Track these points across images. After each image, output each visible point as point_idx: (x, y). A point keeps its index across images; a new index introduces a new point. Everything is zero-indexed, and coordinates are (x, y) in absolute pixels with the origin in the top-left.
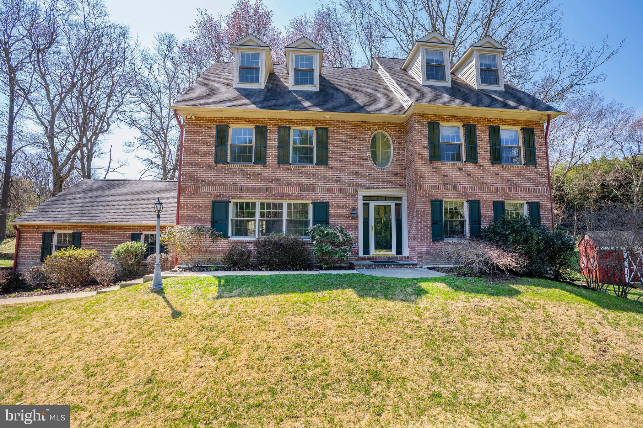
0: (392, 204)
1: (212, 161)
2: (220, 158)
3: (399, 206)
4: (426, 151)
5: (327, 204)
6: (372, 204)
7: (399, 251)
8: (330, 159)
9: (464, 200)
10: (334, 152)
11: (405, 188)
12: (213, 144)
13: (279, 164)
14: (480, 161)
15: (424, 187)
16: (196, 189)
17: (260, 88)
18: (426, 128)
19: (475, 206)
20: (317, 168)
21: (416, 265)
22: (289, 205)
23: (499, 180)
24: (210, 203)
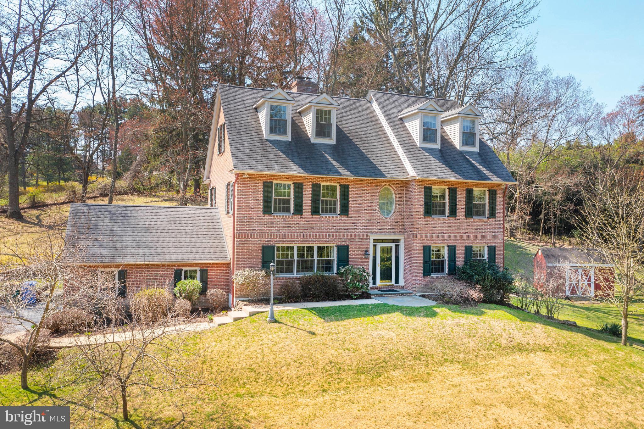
0: (393, 245)
1: (260, 213)
2: (267, 210)
3: (397, 246)
4: (422, 209)
5: (347, 247)
6: (379, 246)
7: (397, 281)
8: (350, 210)
9: (446, 245)
10: (353, 204)
11: (403, 233)
12: (261, 198)
13: (312, 215)
14: (458, 215)
15: (419, 236)
16: (249, 236)
17: (287, 140)
18: (423, 191)
19: (452, 250)
20: (340, 217)
21: (412, 293)
22: (319, 247)
23: (470, 230)
24: (260, 248)
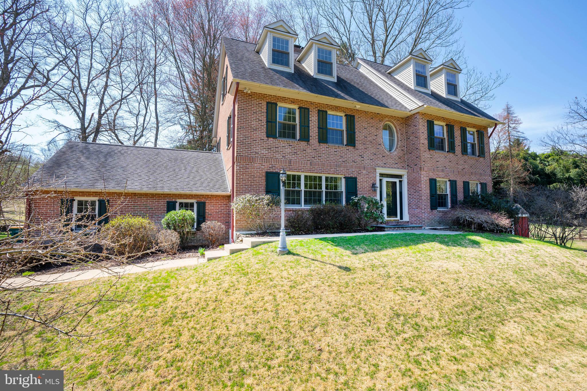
0: (397, 180)
1: (264, 135)
2: (270, 134)
3: (401, 182)
4: (426, 142)
5: (355, 178)
6: (385, 180)
7: (401, 218)
8: (356, 142)
9: (447, 180)
10: (359, 136)
11: (405, 169)
12: (264, 119)
13: (319, 142)
14: (456, 152)
15: (426, 169)
16: (252, 160)
17: (290, 71)
18: (426, 124)
19: (453, 184)
20: (348, 148)
21: (422, 227)
22: (327, 179)
23: (466, 166)
24: (264, 174)
